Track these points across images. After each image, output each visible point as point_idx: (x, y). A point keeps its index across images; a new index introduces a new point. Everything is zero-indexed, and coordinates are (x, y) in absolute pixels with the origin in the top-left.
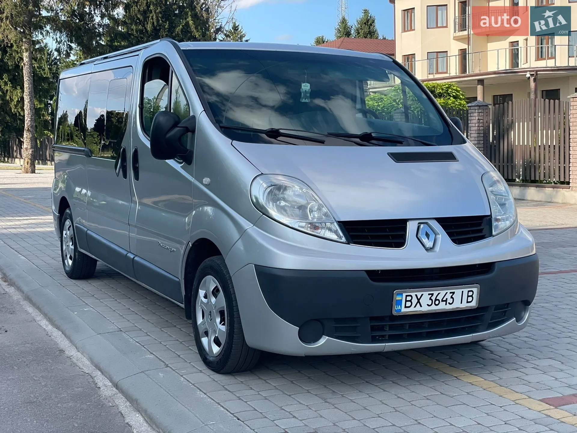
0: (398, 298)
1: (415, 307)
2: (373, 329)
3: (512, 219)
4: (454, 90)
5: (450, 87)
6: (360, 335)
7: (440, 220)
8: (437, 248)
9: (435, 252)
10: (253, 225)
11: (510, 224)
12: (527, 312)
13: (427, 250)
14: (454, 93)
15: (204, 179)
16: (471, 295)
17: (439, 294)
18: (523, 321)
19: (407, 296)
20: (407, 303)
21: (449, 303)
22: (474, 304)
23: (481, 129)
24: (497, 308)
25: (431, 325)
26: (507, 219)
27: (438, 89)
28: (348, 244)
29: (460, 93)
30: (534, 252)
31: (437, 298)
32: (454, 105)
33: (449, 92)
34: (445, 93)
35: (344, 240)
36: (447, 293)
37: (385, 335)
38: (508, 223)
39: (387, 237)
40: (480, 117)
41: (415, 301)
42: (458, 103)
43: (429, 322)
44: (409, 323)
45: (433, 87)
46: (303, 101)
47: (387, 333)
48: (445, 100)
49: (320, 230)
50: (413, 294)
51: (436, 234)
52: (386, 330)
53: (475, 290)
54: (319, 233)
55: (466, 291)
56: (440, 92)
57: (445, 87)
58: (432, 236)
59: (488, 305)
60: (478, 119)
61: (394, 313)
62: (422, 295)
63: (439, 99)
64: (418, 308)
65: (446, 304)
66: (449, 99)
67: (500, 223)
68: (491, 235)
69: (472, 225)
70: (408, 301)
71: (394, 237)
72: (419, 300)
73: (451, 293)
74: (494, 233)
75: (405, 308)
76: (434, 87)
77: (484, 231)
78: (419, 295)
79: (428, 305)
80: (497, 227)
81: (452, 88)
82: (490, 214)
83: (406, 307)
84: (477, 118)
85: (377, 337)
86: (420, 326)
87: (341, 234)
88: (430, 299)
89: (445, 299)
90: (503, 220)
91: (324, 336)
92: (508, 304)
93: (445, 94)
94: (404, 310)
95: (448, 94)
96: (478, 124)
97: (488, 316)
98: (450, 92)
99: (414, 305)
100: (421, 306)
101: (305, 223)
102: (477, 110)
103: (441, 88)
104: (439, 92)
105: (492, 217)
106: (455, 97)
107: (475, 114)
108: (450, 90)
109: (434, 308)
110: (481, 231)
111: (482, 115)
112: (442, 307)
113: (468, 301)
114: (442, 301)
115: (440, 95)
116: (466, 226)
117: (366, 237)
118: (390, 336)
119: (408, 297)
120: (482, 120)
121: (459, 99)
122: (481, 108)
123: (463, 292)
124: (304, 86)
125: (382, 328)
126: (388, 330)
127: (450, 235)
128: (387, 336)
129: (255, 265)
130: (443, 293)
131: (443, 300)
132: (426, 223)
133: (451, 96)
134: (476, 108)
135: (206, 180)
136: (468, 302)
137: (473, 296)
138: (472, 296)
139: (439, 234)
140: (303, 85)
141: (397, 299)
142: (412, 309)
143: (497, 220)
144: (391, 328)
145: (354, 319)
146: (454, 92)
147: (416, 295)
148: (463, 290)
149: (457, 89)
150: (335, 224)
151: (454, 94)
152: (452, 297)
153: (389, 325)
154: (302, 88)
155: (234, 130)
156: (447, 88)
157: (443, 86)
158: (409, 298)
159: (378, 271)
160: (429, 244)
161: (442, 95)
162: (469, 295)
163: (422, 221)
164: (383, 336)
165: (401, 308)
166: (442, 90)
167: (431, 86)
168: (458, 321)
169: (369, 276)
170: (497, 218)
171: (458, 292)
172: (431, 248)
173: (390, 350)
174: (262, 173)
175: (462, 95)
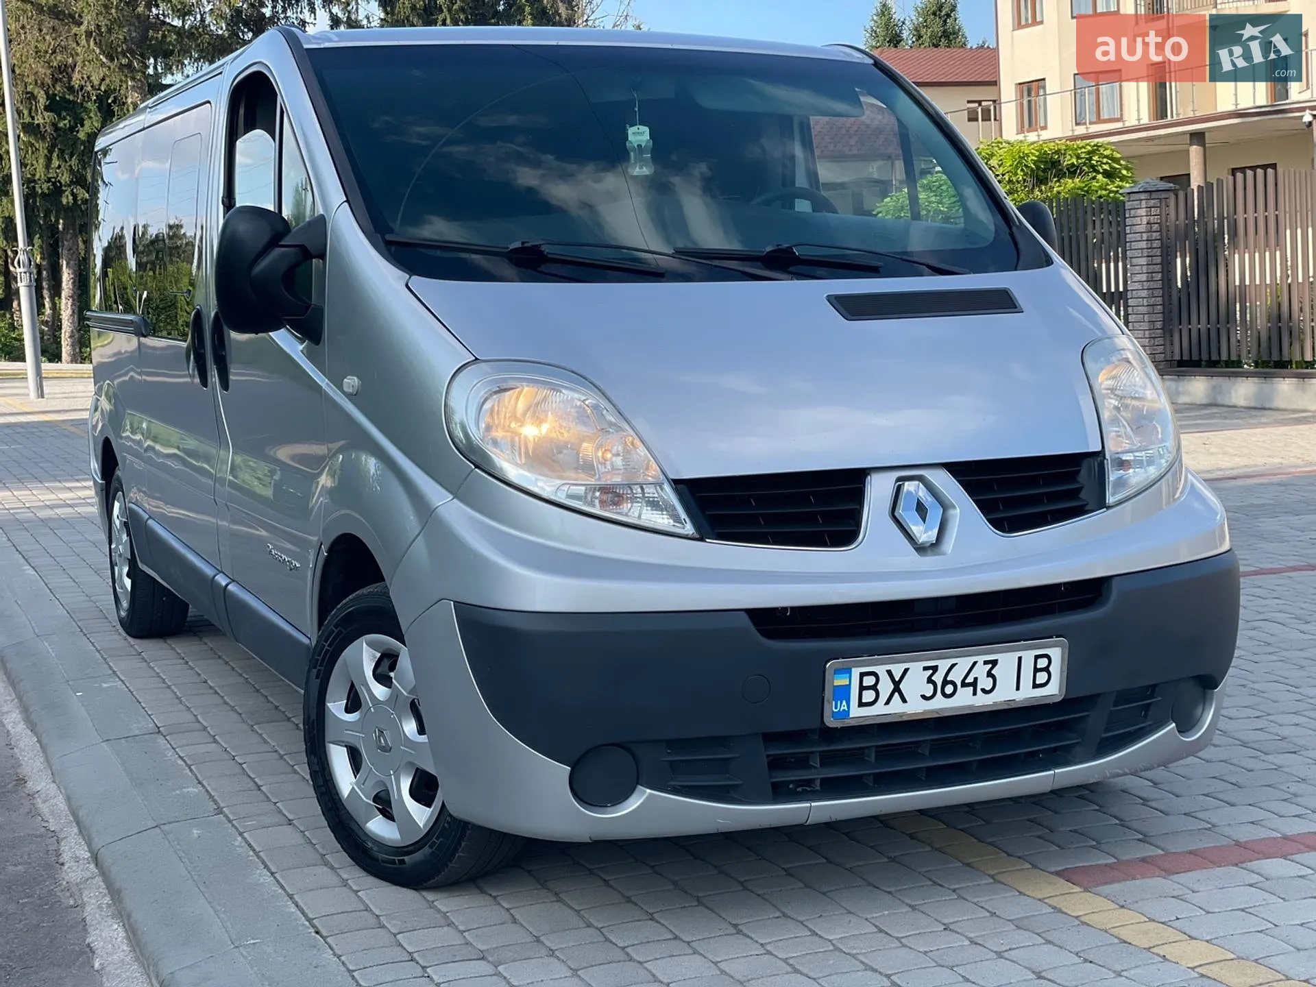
0: (840, 681)
1: (887, 703)
2: (776, 764)
3: (1163, 461)
4: (1106, 157)
5: (1097, 150)
6: (741, 782)
7: (957, 469)
8: (949, 544)
9: (944, 554)
10: (451, 497)
11: (1157, 474)
12: (1211, 705)
13: (921, 549)
14: (1104, 164)
15: (345, 380)
16: (1045, 665)
17: (953, 666)
18: (1201, 729)
19: (862, 675)
20: (865, 693)
21: (983, 690)
22: (1053, 690)
23: (1155, 245)
24: (1123, 697)
25: (939, 748)
26: (1150, 462)
27: (1068, 157)
28: (702, 539)
29: (1121, 165)
30: (1226, 547)
31: (948, 679)
32: (1104, 192)
33: (1094, 162)
34: (1085, 164)
35: (689, 529)
36: (975, 663)
37: (814, 779)
38: (1153, 472)
39: (810, 518)
40: (1152, 218)
41: (886, 687)
42: (1117, 187)
43: (932, 740)
44: (877, 747)
45: (1056, 151)
46: (635, 174)
47: (818, 774)
48: (1084, 182)
49: (629, 505)
50: (881, 670)
51: (945, 506)
52: (815, 767)
53: (1056, 653)
54: (626, 515)
55: (1028, 656)
56: (1073, 163)
57: (1083, 150)
58: (935, 514)
59: (1093, 693)
60: (1148, 224)
61: (830, 722)
62: (906, 670)
63: (1070, 181)
64: (896, 707)
65: (975, 693)
66: (1094, 178)
67: (1131, 471)
68: (1102, 504)
69: (1050, 480)
70: (868, 688)
71: (830, 517)
72: (897, 685)
73: (986, 663)
74: (1110, 499)
75: (859, 706)
76: (1058, 152)
77: (1082, 495)
78: (897, 670)
79: (924, 697)
80: (1121, 483)
81: (1101, 154)
82: (1099, 448)
83: (861, 704)
84: (1145, 220)
85: (791, 786)
86: (909, 751)
87: (683, 515)
88: (930, 680)
89: (970, 680)
90: (1139, 463)
91: (640, 787)
92: (1154, 686)
93: (1084, 168)
94: (856, 712)
95: (1093, 167)
96: (1149, 234)
97: (1095, 720)
98: (1097, 161)
99: (884, 697)
100: (904, 701)
101: (584, 488)
102: (1144, 202)
103: (1075, 154)
104: (1069, 162)
105: (1105, 458)
106: (1107, 174)
107: (1139, 211)
108: (1096, 158)
109: (939, 704)
110: (1074, 494)
111: (1158, 212)
112: (964, 700)
113: (1037, 682)
114: (964, 684)
115: (1072, 170)
116: (1033, 482)
117: (752, 520)
118: (823, 781)
119: (865, 678)
120: (1157, 225)
121: (1119, 177)
122: (1154, 195)
123: (1020, 659)
124: (634, 133)
125: (803, 762)
126: (818, 766)
127: (985, 507)
128: (818, 783)
129: (455, 602)
130: (963, 664)
131: (967, 681)
132: (920, 478)
133: (1098, 172)
134: (1143, 196)
135: (351, 382)
136: (1035, 686)
137: (1050, 669)
138: (1046, 669)
139: (954, 507)
140: (631, 131)
141: (835, 684)
142: (879, 709)
143: (1122, 464)
144: (828, 759)
145: (721, 741)
146: (1107, 163)
147: (889, 672)
148: (1019, 654)
149: (1112, 155)
150: (667, 487)
151: (1107, 167)
152: (990, 674)
153: (820, 752)
154: (629, 139)
155: (423, 250)
156: (1089, 153)
157: (1081, 148)
158: (868, 681)
159: (785, 609)
160: (924, 533)
161: (1076, 170)
162: (1038, 667)
163: (907, 471)
164: (809, 782)
165: (848, 707)
166: (1078, 157)
167: (1050, 150)
168: (1015, 737)
169: (755, 625)
170: (1124, 458)
171: (1007, 661)
172: (932, 545)
173: (824, 818)
174: (477, 359)
175: (1127, 169)
